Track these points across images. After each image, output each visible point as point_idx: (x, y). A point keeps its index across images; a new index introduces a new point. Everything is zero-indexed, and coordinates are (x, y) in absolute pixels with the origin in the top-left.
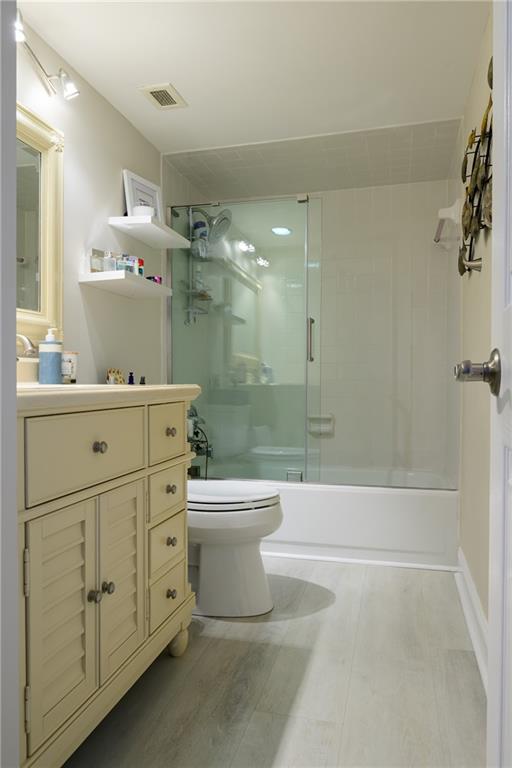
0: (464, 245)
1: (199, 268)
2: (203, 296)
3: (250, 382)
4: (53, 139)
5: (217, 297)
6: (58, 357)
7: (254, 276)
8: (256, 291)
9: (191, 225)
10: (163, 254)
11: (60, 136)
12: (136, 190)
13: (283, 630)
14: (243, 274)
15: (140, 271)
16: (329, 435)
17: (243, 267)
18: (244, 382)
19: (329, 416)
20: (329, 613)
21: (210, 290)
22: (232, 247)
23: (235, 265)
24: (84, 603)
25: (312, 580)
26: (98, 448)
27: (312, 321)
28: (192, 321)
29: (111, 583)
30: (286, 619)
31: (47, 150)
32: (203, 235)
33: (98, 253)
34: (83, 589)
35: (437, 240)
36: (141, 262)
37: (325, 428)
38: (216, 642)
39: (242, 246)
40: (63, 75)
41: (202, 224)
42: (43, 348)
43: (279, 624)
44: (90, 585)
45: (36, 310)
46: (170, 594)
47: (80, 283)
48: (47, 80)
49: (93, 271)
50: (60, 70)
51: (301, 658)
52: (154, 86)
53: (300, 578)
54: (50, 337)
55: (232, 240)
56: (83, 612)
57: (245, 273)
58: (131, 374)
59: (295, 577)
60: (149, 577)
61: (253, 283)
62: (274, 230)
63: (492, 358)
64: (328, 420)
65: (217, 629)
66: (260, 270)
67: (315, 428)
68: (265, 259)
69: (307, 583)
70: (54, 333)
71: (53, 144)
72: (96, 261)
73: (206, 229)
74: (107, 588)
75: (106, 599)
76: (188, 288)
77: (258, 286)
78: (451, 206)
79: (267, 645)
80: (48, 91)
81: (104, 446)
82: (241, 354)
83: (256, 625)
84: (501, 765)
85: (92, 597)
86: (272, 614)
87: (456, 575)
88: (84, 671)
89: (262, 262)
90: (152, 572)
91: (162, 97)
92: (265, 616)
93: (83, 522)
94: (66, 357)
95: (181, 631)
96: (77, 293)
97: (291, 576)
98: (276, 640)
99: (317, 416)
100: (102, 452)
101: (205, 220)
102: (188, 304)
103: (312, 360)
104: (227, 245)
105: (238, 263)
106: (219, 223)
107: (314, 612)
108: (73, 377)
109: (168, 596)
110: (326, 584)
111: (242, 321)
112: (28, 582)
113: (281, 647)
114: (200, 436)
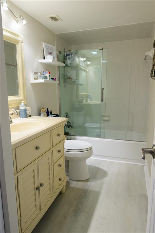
0: (153, 69)
1: (68, 70)
2: (70, 78)
3: (84, 102)
4: (20, 39)
5: (74, 78)
6: (25, 110)
7: (86, 67)
8: (86, 72)
9: (65, 55)
10: (57, 68)
11: (22, 38)
12: (47, 49)
13: (93, 185)
14: (82, 68)
15: (49, 76)
16: (108, 121)
17: (82, 65)
18: (83, 103)
19: (108, 115)
20: (106, 179)
21: (72, 76)
22: (79, 59)
23: (80, 65)
24: (35, 190)
25: (102, 168)
26: (37, 148)
27: (103, 89)
28: (66, 86)
29: (43, 184)
30: (93, 181)
31: (18, 43)
32: (69, 58)
33: (36, 73)
34: (35, 187)
35: (145, 60)
36: (50, 73)
37: (107, 118)
38: (74, 188)
39: (82, 59)
40: (21, 18)
41: (69, 55)
42: (21, 108)
43: (91, 183)
44: (37, 185)
45: (18, 95)
46: (60, 179)
47: (31, 83)
48: (16, 19)
49: (35, 79)
50: (21, 16)
51: (97, 195)
52: (51, 16)
53: (98, 167)
54: (22, 104)
55: (79, 57)
56: (35, 193)
57: (83, 67)
58: (48, 108)
59: (97, 166)
60: (54, 177)
61: (85, 69)
62: (93, 53)
63: (153, 148)
64: (108, 116)
65: (74, 184)
66: (88, 65)
67: (104, 118)
68: (89, 62)
69: (100, 168)
70: (23, 102)
71: (20, 41)
72: (35, 75)
73: (70, 56)
74: (41, 185)
75: (41, 188)
76: (65, 77)
77: (87, 70)
78: (150, 51)
79: (88, 190)
80: (17, 22)
81: (39, 148)
82: (82, 93)
83: (85, 183)
84: (150, 232)
85: (37, 189)
86: (90, 179)
87: (144, 167)
88: (36, 207)
89: (88, 63)
90: (54, 176)
91: (54, 19)
92: (87, 180)
93: (34, 170)
94: (28, 109)
95: (63, 187)
96: (30, 86)
97: (95, 166)
98: (90, 189)
99: (104, 115)
100: (38, 149)
101: (69, 53)
102: (65, 82)
103: (103, 101)
104: (77, 59)
105: (81, 64)
106: (74, 55)
107: (102, 179)
108: (30, 115)
109: (59, 180)
110: (105, 169)
111: (82, 85)
112: (19, 192)
113: (92, 191)
114: (69, 124)
